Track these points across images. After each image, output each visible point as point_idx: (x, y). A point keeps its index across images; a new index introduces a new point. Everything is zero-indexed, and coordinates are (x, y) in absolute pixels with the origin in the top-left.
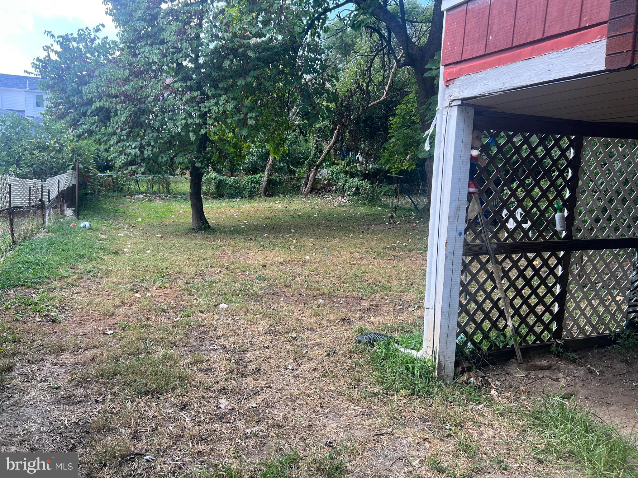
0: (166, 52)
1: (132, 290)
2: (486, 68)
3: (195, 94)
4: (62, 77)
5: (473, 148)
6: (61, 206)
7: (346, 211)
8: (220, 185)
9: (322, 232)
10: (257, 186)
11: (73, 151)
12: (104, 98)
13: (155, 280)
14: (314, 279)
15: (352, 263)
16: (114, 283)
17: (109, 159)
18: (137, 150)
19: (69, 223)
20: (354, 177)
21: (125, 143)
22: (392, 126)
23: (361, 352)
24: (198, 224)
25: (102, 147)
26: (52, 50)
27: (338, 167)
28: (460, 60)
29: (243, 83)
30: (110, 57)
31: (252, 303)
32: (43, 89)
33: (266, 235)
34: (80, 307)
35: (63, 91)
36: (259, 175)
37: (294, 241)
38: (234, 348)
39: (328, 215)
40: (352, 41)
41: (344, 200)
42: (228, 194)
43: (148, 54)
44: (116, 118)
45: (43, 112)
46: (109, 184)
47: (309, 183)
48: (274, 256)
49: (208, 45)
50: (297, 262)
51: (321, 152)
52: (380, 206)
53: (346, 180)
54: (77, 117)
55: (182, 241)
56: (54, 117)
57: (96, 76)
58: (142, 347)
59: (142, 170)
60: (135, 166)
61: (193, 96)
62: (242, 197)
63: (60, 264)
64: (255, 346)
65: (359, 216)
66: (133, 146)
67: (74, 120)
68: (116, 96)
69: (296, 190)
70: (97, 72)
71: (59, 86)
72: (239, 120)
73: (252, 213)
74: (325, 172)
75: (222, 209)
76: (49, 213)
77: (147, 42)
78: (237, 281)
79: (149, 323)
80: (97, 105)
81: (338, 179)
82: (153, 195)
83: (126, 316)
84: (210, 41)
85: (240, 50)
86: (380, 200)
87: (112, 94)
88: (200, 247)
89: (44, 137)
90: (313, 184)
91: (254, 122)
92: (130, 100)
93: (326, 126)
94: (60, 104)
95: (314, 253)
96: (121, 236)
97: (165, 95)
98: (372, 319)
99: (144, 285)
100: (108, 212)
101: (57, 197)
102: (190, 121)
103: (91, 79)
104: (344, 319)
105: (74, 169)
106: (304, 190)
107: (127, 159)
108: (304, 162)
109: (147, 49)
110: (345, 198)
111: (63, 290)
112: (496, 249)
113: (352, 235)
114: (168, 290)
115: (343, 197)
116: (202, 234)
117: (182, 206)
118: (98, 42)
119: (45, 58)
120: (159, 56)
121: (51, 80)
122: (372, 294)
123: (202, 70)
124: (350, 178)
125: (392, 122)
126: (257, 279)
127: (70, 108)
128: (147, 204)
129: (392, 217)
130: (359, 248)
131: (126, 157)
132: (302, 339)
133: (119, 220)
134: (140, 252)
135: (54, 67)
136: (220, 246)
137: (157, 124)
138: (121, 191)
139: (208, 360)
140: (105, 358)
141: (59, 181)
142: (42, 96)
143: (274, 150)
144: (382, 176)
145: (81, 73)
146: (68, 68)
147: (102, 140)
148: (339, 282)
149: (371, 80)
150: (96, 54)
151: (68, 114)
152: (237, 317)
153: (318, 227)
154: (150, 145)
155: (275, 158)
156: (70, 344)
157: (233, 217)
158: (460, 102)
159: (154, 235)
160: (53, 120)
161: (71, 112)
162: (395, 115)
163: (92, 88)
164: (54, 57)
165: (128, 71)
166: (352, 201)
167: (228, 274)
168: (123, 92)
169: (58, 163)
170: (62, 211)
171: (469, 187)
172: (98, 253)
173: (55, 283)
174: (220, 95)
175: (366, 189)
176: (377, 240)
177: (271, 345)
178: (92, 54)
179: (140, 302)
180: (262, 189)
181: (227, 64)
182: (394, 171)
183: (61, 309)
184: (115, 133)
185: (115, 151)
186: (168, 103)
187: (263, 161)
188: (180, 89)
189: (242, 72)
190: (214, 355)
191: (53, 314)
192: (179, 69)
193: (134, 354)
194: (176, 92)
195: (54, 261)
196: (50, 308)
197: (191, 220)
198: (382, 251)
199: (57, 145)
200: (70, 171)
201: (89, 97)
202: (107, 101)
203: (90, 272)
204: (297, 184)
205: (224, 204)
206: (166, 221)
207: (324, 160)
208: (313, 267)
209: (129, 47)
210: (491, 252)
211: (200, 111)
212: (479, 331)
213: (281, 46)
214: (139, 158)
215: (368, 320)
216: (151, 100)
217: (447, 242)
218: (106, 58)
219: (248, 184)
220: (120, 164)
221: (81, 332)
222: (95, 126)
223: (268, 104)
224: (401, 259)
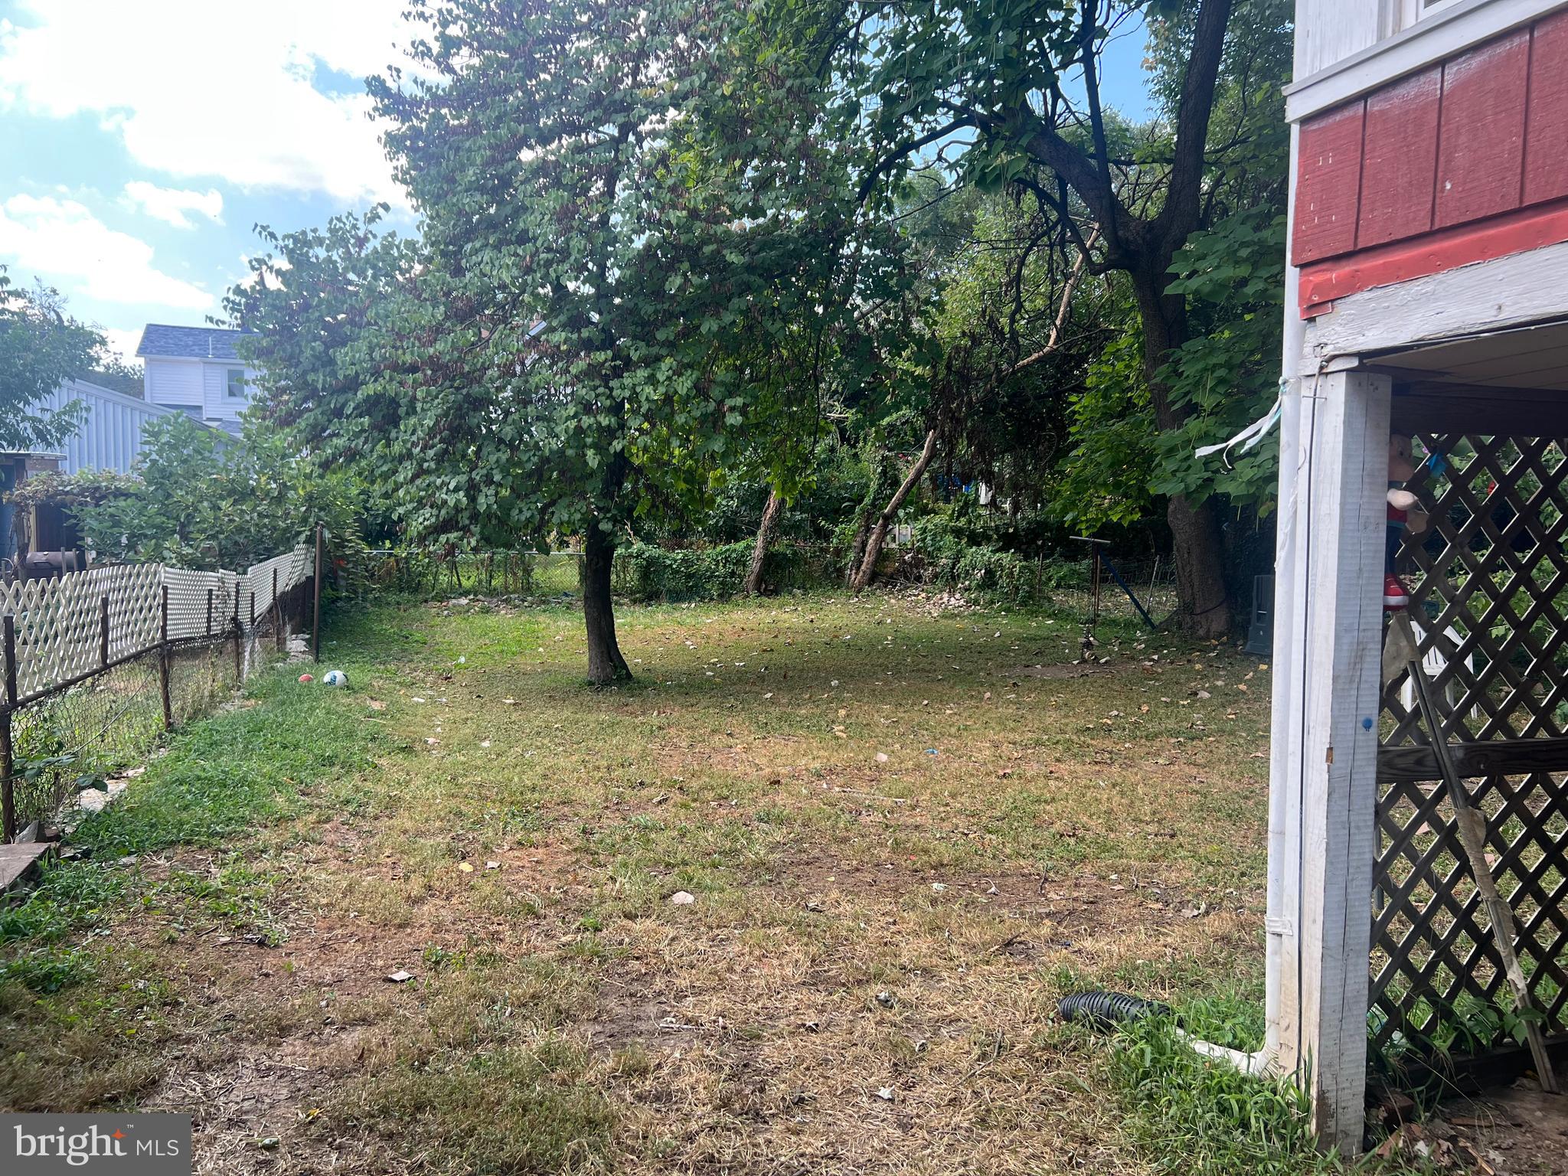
0: (532, 262)
1: (451, 851)
2: (1437, 269)
3: (601, 356)
4: (289, 329)
5: (1393, 484)
6: (279, 632)
7: (963, 630)
8: (650, 570)
9: (909, 685)
10: (739, 570)
11: (310, 498)
12: (387, 374)
13: (506, 824)
14: (910, 821)
15: (1001, 773)
16: (405, 832)
17: (395, 517)
18: (462, 493)
19: (296, 671)
20: (979, 545)
21: (432, 479)
22: (1077, 416)
23: (1075, 1049)
24: (603, 669)
25: (377, 488)
26: (271, 268)
27: (937, 520)
28: (1351, 248)
29: (715, 328)
30: (400, 278)
31: (753, 890)
32: (246, 358)
33: (769, 695)
34: (324, 901)
35: (292, 360)
36: (742, 544)
37: (842, 712)
38: (724, 1028)
39: (920, 639)
40: (962, 216)
41: (956, 601)
42: (669, 591)
43: (488, 268)
44: (413, 420)
45: (245, 411)
46: (389, 573)
47: (865, 559)
48: (796, 751)
49: (632, 241)
50: (856, 772)
51: (896, 483)
52: (1049, 617)
53: (960, 551)
54: (322, 419)
55: (566, 713)
56: (269, 423)
57: (369, 323)
58: (484, 1022)
59: (473, 543)
60: (455, 534)
61: (593, 362)
62: (703, 599)
63: (277, 784)
64: (782, 1024)
65: (998, 642)
66: (451, 487)
67: (314, 427)
68: (413, 369)
69: (833, 578)
70: (371, 314)
71: (284, 351)
72: (705, 416)
73: (730, 639)
74: (905, 532)
75: (657, 629)
76: (253, 648)
77: (486, 238)
78: (711, 825)
79: (500, 949)
80: (371, 389)
81: (939, 549)
82: (492, 596)
83: (438, 928)
84: (634, 231)
85: (708, 249)
86: (1050, 600)
87: (404, 363)
88: (609, 731)
89: (246, 468)
90: (875, 563)
91: (740, 419)
92: (445, 377)
93: (907, 422)
94: (283, 391)
95: (897, 746)
96: (418, 703)
97: (528, 362)
98: (1088, 944)
99: (482, 839)
100: (387, 641)
101: (270, 610)
102: (587, 421)
103: (357, 330)
104: (1009, 943)
105: (309, 541)
106: (855, 578)
107: (438, 516)
108: (851, 510)
109: (487, 255)
110: (958, 596)
111: (284, 853)
112: (1462, 761)
113: (988, 695)
114: (540, 850)
115: (952, 594)
116: (612, 697)
117: (561, 624)
118: (373, 244)
119: (253, 288)
120: (515, 272)
121: (265, 336)
122: (1073, 865)
123: (617, 301)
124: (970, 544)
125: (1077, 407)
126: (761, 820)
127: (305, 400)
128: (478, 621)
129: (1088, 645)
130: (1013, 730)
131: (435, 512)
132: (905, 1005)
133: (411, 661)
134: (466, 745)
135: (274, 307)
136: (660, 728)
137: (508, 431)
138: (416, 589)
139: (659, 1066)
140: (390, 1054)
141: (275, 571)
142: (242, 373)
143: (784, 483)
144: (1049, 539)
145: (335, 319)
146: (306, 307)
147: (377, 472)
148: (975, 828)
149: (1020, 306)
150: (370, 272)
151: (300, 414)
152: (723, 933)
153: (898, 674)
154: (492, 482)
155: (783, 501)
156: (303, 1012)
157: (685, 649)
158: (1354, 363)
159: (496, 699)
160: (267, 428)
161: (308, 410)
162: (1080, 389)
163: (359, 351)
164: (273, 283)
165: (442, 308)
166: (976, 602)
167: (685, 806)
168: (431, 357)
169: (275, 528)
170: (281, 642)
171: (1386, 593)
172: (365, 750)
173: (265, 834)
174: (659, 359)
175: (1012, 573)
176: (1057, 708)
177: (825, 1018)
178: (361, 274)
179: (472, 888)
180: (751, 579)
181: (673, 285)
182: (1087, 528)
183: (278, 906)
184: (409, 455)
185: (408, 498)
186: (534, 380)
187: (752, 508)
188: (564, 348)
189: (710, 302)
190: (674, 1047)
191: (260, 923)
192: (559, 298)
193: (464, 1044)
194: (555, 355)
195: (264, 776)
196: (254, 904)
197: (585, 659)
198: (1074, 737)
199: (274, 486)
200: (302, 546)
201: (351, 371)
202: (391, 379)
203: (348, 802)
204: (836, 562)
205: (660, 617)
206: (526, 663)
207: (902, 504)
208: (901, 786)
209: (444, 254)
210: (1450, 770)
211: (610, 397)
212: (1422, 998)
213: (804, 236)
214: (466, 514)
215: (1076, 946)
216: (496, 375)
217: (1330, 749)
218: (391, 281)
219: (717, 565)
220: (421, 528)
221: (327, 973)
222: (362, 439)
223: (768, 374)
224: (1129, 763)
